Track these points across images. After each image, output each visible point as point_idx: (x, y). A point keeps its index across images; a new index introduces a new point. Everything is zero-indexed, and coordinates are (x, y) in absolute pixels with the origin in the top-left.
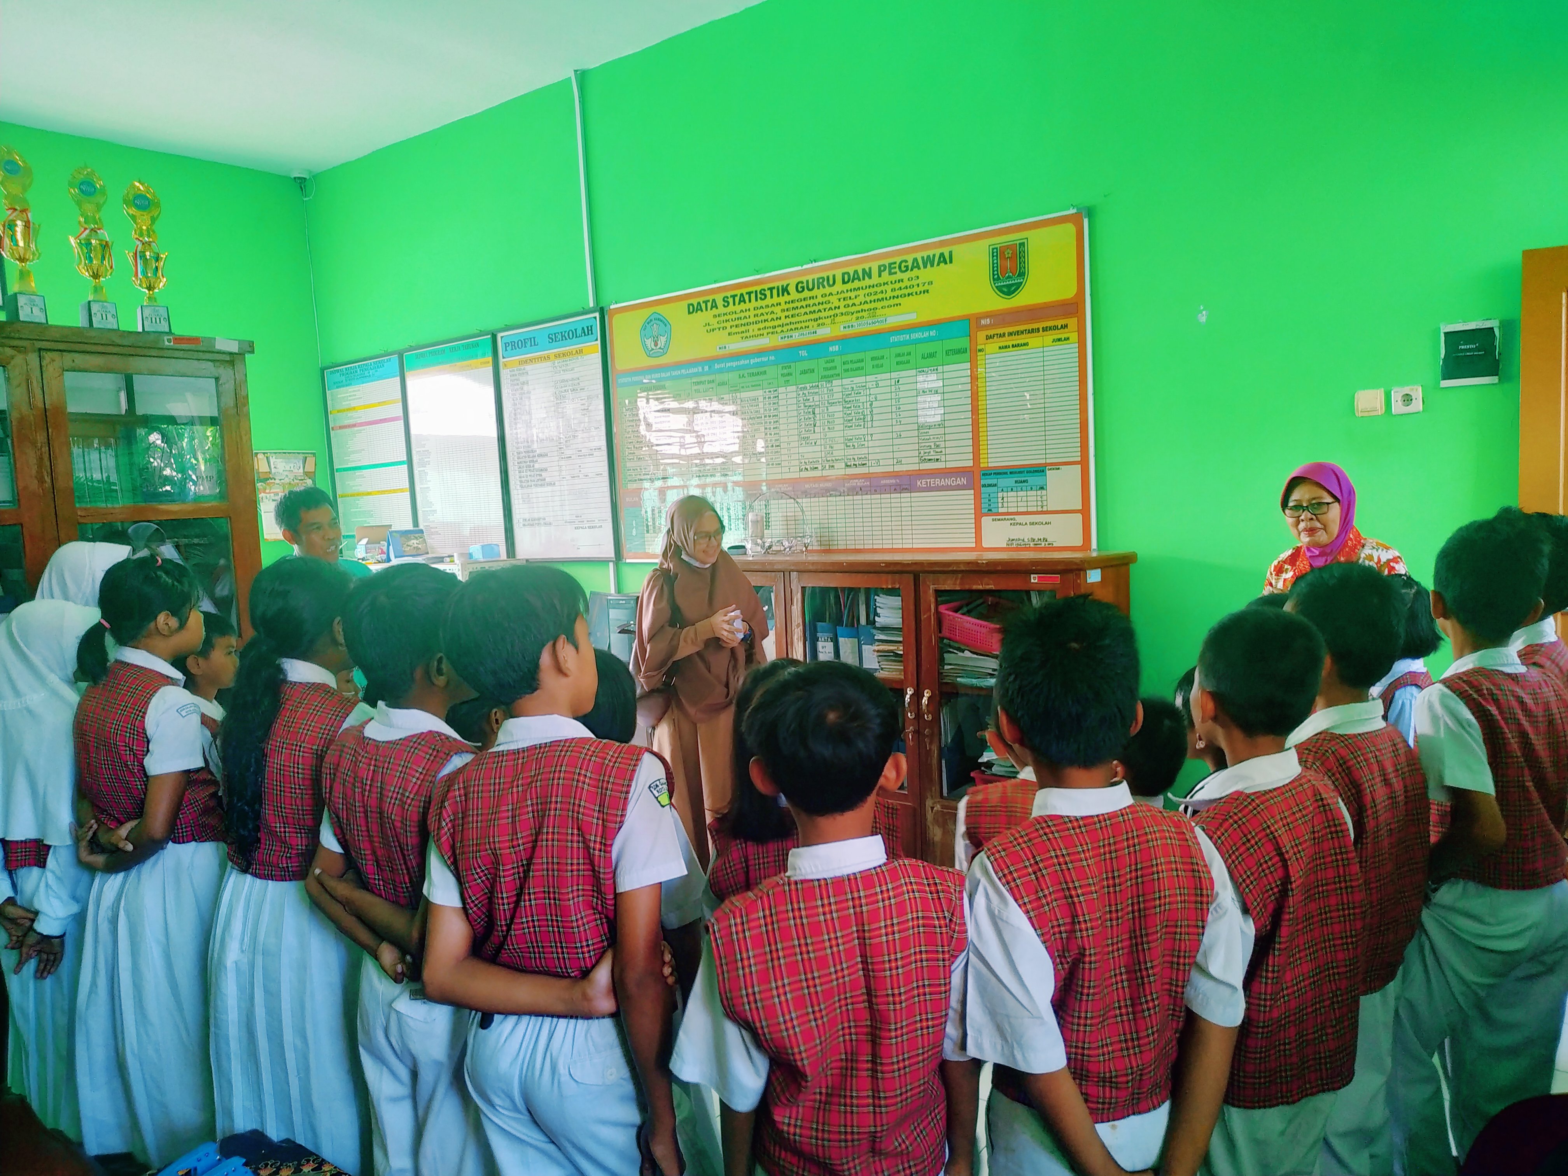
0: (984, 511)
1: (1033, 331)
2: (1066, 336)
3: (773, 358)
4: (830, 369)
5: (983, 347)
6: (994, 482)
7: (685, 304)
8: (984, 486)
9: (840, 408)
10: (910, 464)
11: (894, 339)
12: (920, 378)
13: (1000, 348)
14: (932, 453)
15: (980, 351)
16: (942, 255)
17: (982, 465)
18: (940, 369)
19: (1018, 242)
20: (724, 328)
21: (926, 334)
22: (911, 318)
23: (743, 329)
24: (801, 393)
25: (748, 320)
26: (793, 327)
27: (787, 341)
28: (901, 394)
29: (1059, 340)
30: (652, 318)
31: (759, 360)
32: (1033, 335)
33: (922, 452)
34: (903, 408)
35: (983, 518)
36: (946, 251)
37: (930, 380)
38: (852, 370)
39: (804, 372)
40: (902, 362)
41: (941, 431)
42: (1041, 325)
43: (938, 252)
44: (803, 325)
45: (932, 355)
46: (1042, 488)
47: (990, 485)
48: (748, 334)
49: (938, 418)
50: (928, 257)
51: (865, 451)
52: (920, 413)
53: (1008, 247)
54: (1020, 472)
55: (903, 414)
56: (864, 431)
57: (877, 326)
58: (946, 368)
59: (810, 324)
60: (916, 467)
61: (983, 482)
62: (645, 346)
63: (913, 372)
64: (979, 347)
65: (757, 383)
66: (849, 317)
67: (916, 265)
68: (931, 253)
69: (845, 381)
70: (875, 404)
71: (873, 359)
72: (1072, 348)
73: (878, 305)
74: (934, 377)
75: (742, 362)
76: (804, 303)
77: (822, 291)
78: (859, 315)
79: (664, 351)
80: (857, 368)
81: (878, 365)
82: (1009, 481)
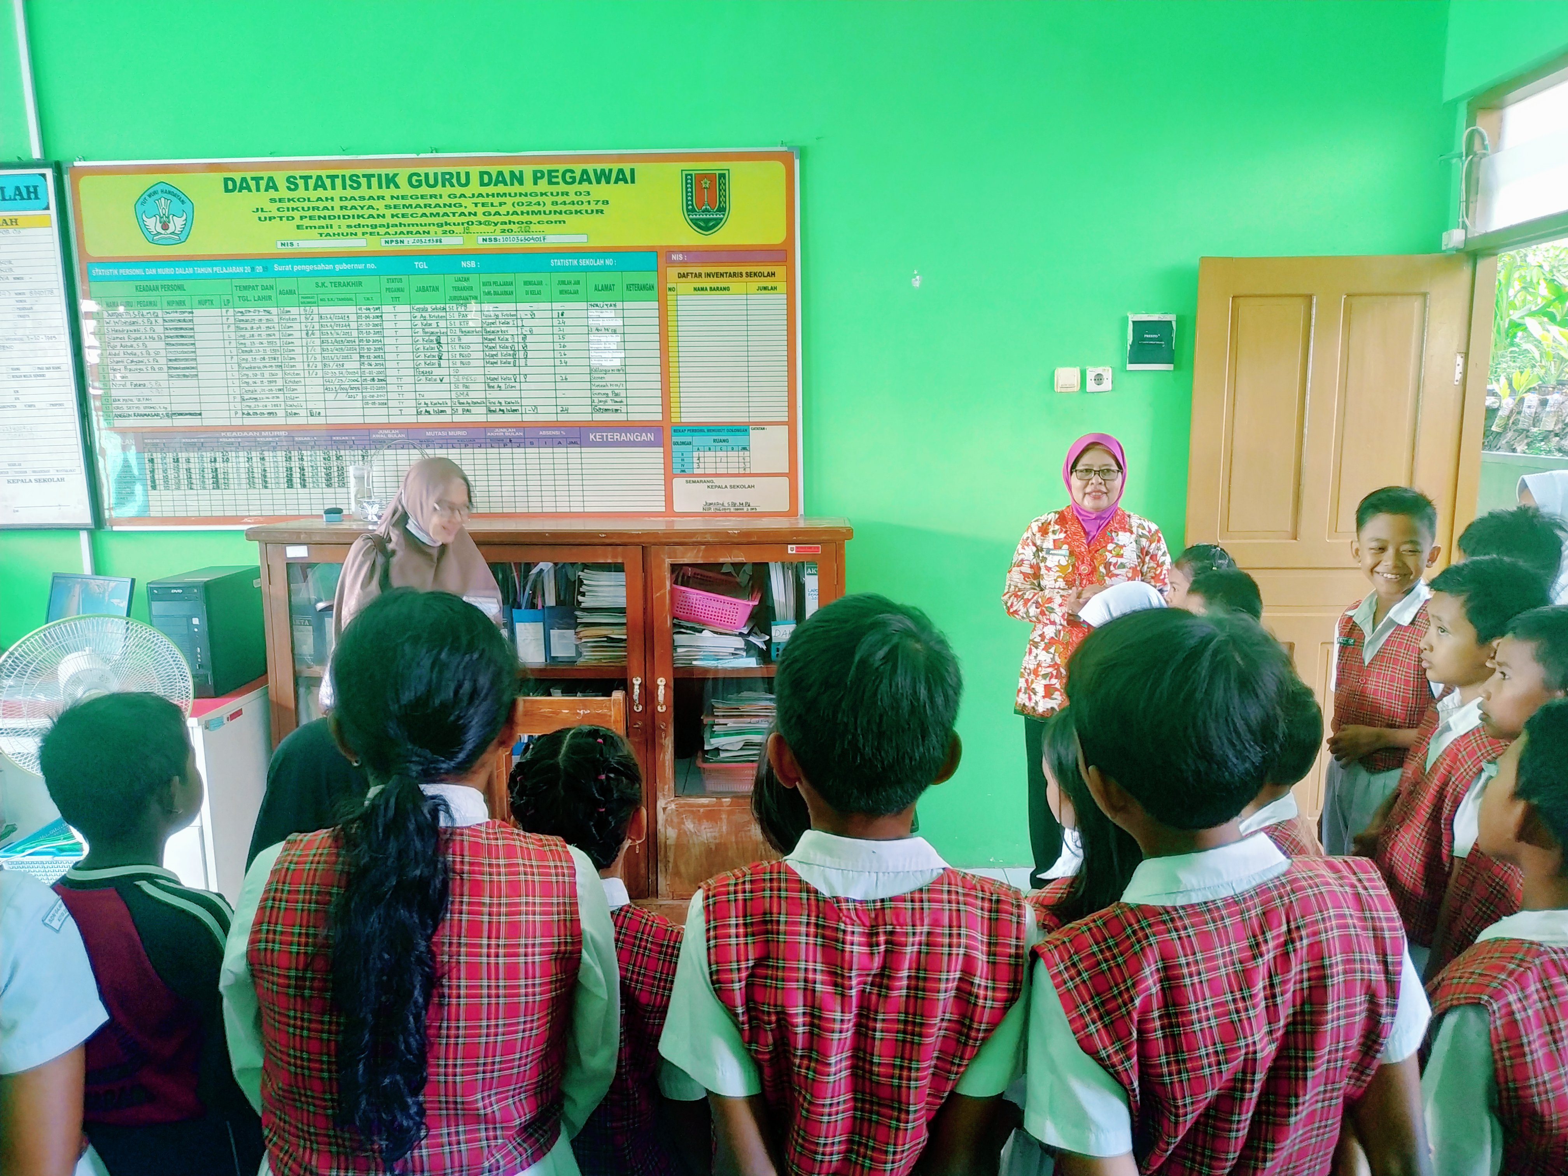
0: (677, 471)
1: (735, 275)
2: (774, 285)
3: (373, 266)
4: (464, 289)
5: (674, 285)
6: (687, 439)
7: (220, 176)
8: (676, 443)
9: (479, 339)
10: (581, 413)
11: (556, 262)
12: (593, 313)
13: (695, 289)
14: (610, 402)
15: (670, 289)
16: (621, 171)
17: (673, 420)
18: (619, 305)
19: (717, 172)
20: (290, 218)
21: (600, 262)
22: (579, 240)
23: (323, 222)
24: (418, 315)
25: (331, 213)
26: (405, 229)
27: (393, 247)
28: (567, 330)
29: (765, 288)
30: (158, 188)
31: (349, 266)
32: (735, 279)
33: (596, 400)
34: (569, 346)
35: (675, 480)
36: (627, 167)
37: (607, 317)
38: (496, 293)
39: (423, 289)
40: (568, 291)
41: (621, 377)
42: (744, 270)
43: (615, 167)
44: (421, 229)
45: (607, 288)
46: (744, 449)
47: (683, 443)
48: (329, 231)
49: (617, 363)
50: (603, 171)
51: (517, 394)
52: (592, 354)
53: (705, 176)
54: (719, 431)
55: (569, 354)
56: (515, 370)
57: (532, 244)
58: (627, 305)
59: (432, 229)
60: (588, 418)
61: (675, 439)
62: (143, 227)
63: (584, 305)
64: (669, 286)
65: (348, 296)
66: (491, 228)
67: (585, 177)
68: (606, 167)
69: (486, 307)
70: (529, 338)
71: (526, 283)
72: (780, 299)
73: (534, 218)
74: (612, 314)
75: (321, 267)
76: (422, 202)
77: (448, 190)
78: (506, 227)
79: (181, 237)
80: (505, 293)
81: (534, 293)
82: (708, 440)
